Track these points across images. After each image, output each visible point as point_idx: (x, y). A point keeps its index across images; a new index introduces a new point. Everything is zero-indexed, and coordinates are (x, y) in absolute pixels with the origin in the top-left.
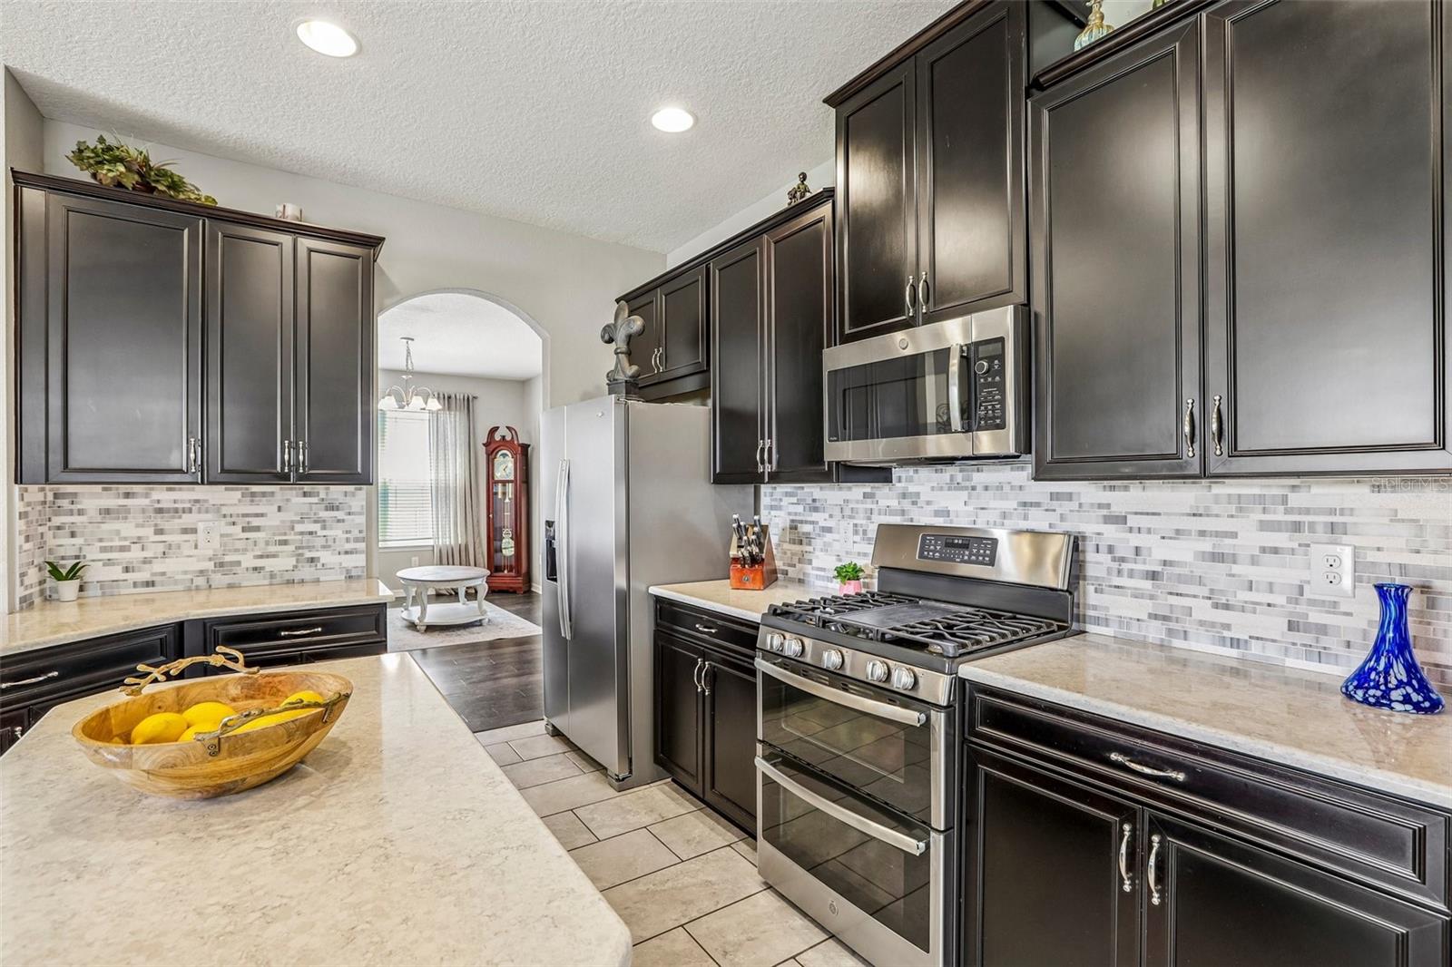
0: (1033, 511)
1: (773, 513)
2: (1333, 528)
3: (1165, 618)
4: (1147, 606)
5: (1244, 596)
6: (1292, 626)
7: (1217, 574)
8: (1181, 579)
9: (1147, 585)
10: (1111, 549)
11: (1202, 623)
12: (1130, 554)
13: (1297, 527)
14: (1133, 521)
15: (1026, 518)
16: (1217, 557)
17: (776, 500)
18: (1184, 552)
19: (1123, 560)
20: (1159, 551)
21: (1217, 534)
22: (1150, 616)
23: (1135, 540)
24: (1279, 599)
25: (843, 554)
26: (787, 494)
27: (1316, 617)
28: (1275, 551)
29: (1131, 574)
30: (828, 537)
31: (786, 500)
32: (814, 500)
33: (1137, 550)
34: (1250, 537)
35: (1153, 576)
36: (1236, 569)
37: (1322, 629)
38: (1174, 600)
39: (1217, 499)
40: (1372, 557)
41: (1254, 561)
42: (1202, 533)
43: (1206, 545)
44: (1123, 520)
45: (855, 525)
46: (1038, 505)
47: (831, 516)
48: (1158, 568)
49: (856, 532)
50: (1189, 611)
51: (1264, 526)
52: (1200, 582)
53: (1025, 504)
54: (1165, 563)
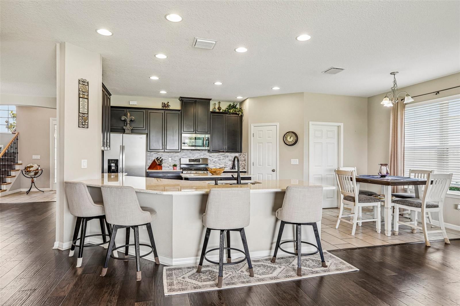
0: (201, 156)
1: (150, 157)
2: (227, 157)
3: (215, 166)
4: (214, 165)
5: (222, 163)
6: (225, 165)
7: (219, 161)
8: (217, 162)
9: (213, 163)
10: (210, 160)
11: (218, 166)
12: (212, 160)
13: (225, 157)
14: (212, 157)
15: (200, 157)
16: (219, 160)
17: (151, 155)
18: (217, 159)
19: (211, 161)
20: (215, 160)
21: (220, 158)
22: (214, 166)
23: (212, 159)
24: (224, 163)
25: (169, 163)
26: (154, 154)
27: (226, 164)
28: (224, 159)
29: (212, 162)
30: (165, 161)
31: (154, 155)
32: (162, 155)
33: (213, 160)
34: (222, 158)
35: (214, 162)
36: (221, 161)
37: (227, 165)
38: (216, 164)
39: (219, 154)
40: (230, 159)
41: (222, 160)
42: (218, 158)
43: (218, 159)
44: (211, 157)
45: (172, 159)
46: (202, 155)
47: (166, 157)
48: (214, 161)
49: (172, 160)
50: (217, 165)
51: (223, 157)
52: (218, 162)
53: (200, 155)
54: (215, 161)
